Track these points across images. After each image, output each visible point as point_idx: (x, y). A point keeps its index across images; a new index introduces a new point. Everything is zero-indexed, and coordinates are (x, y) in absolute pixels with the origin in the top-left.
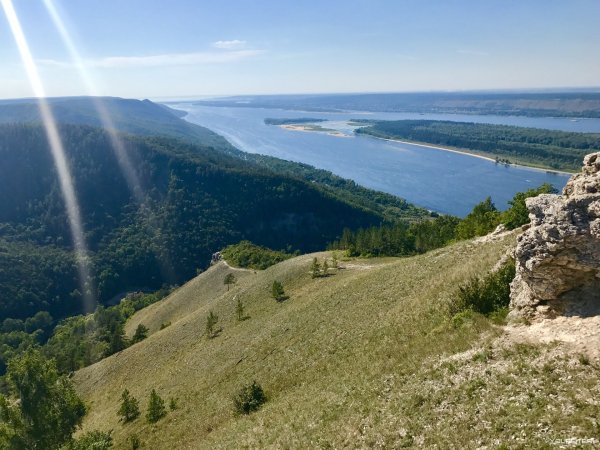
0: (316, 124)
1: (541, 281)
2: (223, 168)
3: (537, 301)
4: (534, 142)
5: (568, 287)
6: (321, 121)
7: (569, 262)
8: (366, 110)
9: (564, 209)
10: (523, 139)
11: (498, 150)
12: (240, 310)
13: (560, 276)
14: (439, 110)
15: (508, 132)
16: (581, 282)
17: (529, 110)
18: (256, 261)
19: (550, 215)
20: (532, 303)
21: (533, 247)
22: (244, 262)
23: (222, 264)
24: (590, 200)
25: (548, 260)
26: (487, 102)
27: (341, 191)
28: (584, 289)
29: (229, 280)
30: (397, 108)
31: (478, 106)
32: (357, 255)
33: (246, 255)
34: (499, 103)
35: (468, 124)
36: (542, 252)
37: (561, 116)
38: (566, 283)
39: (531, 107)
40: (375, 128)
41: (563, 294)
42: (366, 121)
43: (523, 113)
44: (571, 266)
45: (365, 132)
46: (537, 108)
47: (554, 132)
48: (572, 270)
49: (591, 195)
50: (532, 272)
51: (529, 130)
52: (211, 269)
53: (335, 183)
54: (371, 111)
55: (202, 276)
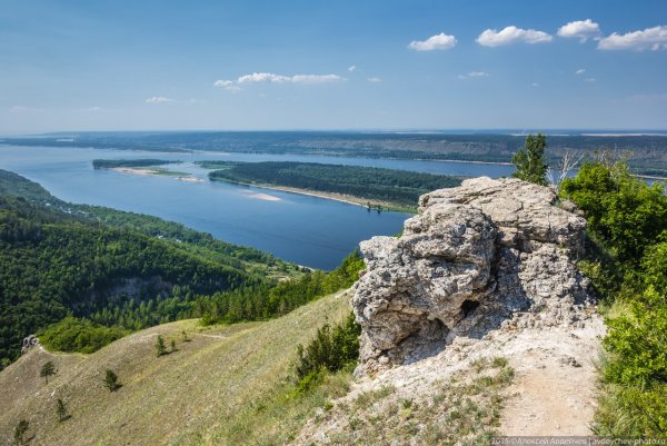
0: (162, 167)
1: (379, 329)
2: (38, 224)
3: (378, 351)
4: (405, 185)
5: (406, 334)
6: (168, 162)
7: (404, 306)
8: (221, 150)
9: (394, 251)
10: (395, 182)
11: (370, 195)
12: (62, 408)
13: (398, 323)
14: (303, 151)
15: (379, 175)
16: (417, 327)
17: (398, 151)
18: (85, 343)
19: (382, 259)
20: (375, 355)
21: (369, 293)
22: (69, 345)
23: (37, 350)
24: (416, 241)
25: (384, 306)
26: (354, 142)
27: (195, 248)
28: (420, 334)
29: (48, 371)
30: (258, 149)
31: (346, 147)
32: (212, 323)
33: (71, 335)
34: (369, 143)
35: (338, 166)
36: (378, 298)
37: (429, 158)
38: (403, 328)
39: (399, 148)
40: (234, 171)
41: (402, 341)
42: (223, 163)
43: (393, 155)
44: (406, 311)
45: (222, 176)
46: (406, 149)
47: (423, 175)
48: (408, 315)
49: (417, 235)
50: (371, 321)
51: (399, 172)
52: (23, 359)
53: (188, 238)
54: (226, 151)
55: (10, 368)
